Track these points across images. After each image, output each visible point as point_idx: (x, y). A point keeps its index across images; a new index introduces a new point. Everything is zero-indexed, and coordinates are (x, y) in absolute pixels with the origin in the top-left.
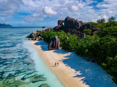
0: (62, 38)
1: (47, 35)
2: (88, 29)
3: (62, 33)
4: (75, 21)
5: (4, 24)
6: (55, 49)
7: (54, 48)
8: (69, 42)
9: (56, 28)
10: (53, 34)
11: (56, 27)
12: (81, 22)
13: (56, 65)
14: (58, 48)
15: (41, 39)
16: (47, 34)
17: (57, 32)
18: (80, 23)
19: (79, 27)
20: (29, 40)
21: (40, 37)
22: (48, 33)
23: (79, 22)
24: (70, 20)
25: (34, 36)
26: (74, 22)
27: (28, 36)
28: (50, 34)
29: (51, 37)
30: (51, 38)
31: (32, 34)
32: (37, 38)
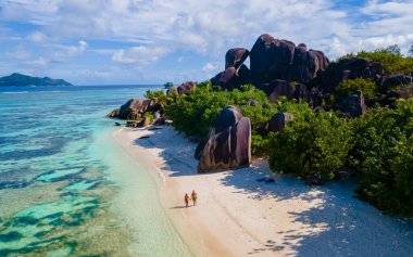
0: (260, 116)
1: (191, 104)
4: (297, 51)
5: (46, 78)
6: (231, 168)
7: (226, 162)
9: (221, 79)
10: (215, 99)
11: (219, 75)
12: (320, 52)
14: (245, 163)
15: (161, 122)
16: (188, 99)
17: (230, 90)
18: (316, 58)
19: (313, 71)
20: (118, 124)
21: (158, 116)
22: (192, 97)
23: (312, 54)
24: (278, 45)
25: (135, 111)
26: (293, 52)
27: (115, 111)
28: (202, 98)
29: (208, 111)
30: (211, 115)
31: (129, 103)
32: (148, 120)
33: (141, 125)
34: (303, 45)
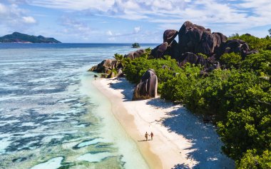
1: (135, 67)
2: (233, 54)
3: (169, 62)
4: (204, 34)
8: (175, 82)
10: (146, 65)
12: (219, 34)
13: (146, 137)
15: (121, 76)
16: (134, 64)
19: (212, 46)
21: (121, 71)
22: (136, 62)
23: (212, 36)
25: (107, 68)
26: (201, 35)
27: (94, 67)
28: (141, 64)
29: (141, 71)
31: (103, 62)
32: (113, 74)
33: (109, 77)
34: (209, 30)
